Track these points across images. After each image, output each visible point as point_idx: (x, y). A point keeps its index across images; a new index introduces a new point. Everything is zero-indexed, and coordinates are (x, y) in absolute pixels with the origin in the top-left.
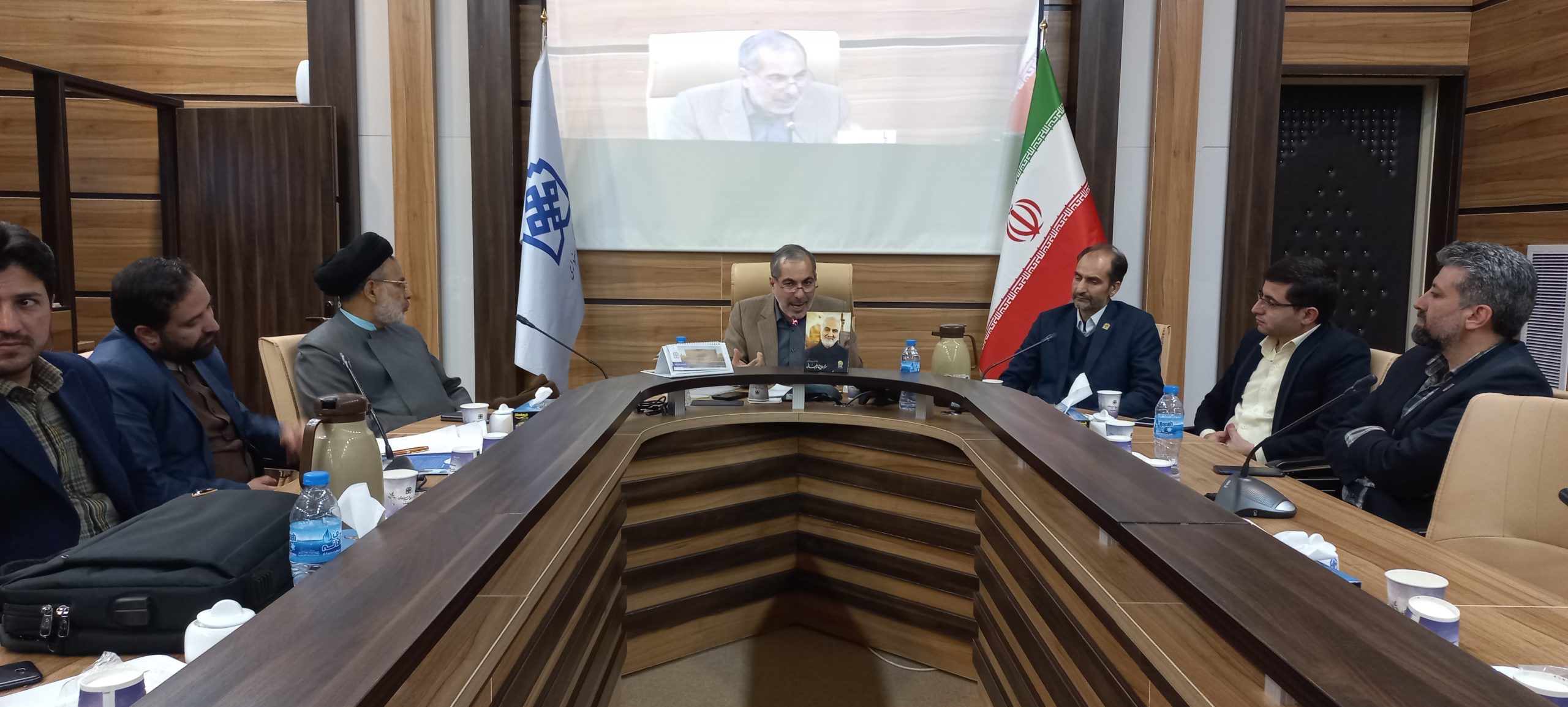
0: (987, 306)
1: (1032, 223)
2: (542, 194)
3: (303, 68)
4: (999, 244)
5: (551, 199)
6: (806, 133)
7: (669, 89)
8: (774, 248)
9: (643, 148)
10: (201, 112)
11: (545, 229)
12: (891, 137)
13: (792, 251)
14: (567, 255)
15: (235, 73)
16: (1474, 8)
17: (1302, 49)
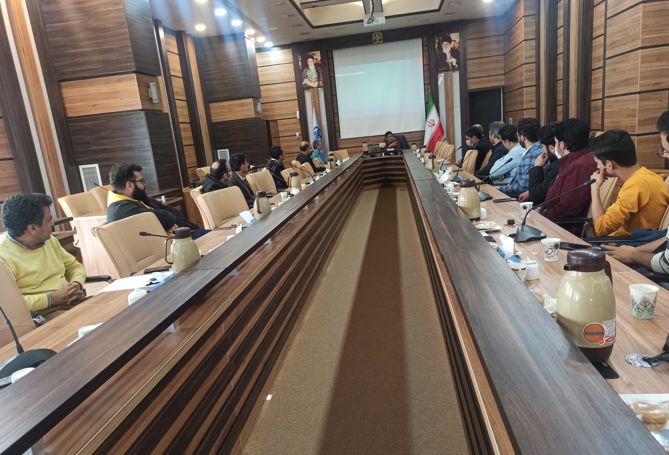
1: (433, 123)
3: (298, 112)
15: (285, 114)
16: (504, 74)
17: (473, 86)
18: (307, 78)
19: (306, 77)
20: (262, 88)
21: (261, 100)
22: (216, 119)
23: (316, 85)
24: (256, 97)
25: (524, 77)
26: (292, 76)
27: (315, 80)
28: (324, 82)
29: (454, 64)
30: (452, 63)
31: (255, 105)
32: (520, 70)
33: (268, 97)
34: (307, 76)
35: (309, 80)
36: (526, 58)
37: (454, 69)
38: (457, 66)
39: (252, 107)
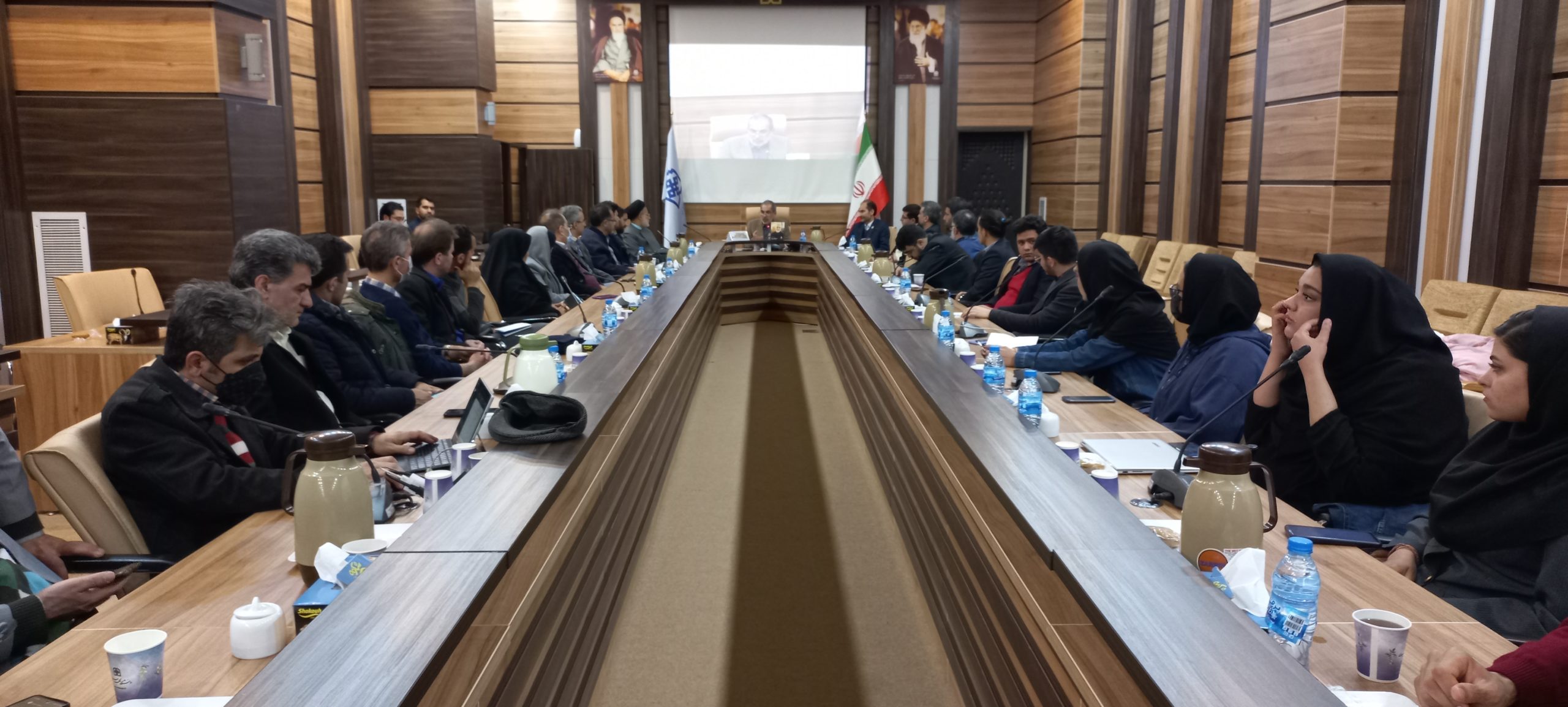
0: (846, 223)
1: (861, 190)
2: (673, 182)
3: (577, 132)
4: (850, 199)
5: (676, 183)
6: (774, 154)
7: (720, 138)
8: (761, 201)
9: (709, 162)
10: (538, 151)
11: (674, 196)
12: (806, 156)
13: (768, 202)
14: (681, 206)
15: (547, 134)
16: (1034, 104)
17: (967, 120)
18: (605, 58)
19: (603, 56)
20: (499, 68)
21: (495, 96)
22: (381, 126)
23: (624, 76)
24: (485, 89)
25: (1078, 116)
26: (571, 49)
27: (622, 66)
28: (644, 73)
29: (932, 69)
30: (926, 67)
31: (482, 106)
32: (1070, 99)
33: (510, 90)
34: (606, 54)
35: (609, 63)
36: (1085, 76)
37: (930, 80)
38: (936, 73)
39: (474, 109)
